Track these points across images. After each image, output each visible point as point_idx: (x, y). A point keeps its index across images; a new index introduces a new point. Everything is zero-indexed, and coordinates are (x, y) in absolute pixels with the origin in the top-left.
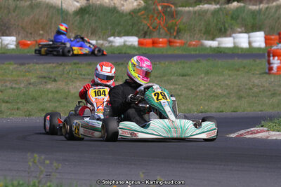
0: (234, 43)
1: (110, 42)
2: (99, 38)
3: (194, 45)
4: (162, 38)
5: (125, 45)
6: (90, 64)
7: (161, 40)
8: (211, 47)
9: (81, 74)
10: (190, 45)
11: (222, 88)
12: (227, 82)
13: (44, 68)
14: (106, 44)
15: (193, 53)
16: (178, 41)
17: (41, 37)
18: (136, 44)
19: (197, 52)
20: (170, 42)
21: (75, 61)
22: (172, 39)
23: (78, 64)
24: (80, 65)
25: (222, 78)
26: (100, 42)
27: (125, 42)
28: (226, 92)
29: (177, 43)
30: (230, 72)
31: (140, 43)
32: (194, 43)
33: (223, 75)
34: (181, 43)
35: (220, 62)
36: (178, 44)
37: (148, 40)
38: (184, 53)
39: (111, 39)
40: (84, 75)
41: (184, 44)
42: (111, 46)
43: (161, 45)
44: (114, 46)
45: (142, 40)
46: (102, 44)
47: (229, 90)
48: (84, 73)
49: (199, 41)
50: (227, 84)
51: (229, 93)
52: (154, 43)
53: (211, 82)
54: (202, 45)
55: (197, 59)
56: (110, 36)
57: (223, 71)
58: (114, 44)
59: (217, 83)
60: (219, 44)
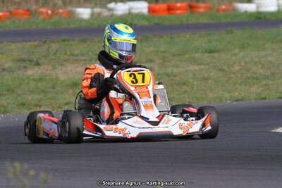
0: (278, 6)
1: (110, 10)
2: (96, 5)
3: (223, 10)
4: (181, 2)
5: (130, 13)
6: (84, 41)
7: (179, 5)
8: (246, 12)
9: (73, 55)
10: (218, 10)
11: (263, 67)
12: (269, 59)
13: (22, 48)
14: (105, 13)
15: (223, 20)
16: (202, 5)
17: (16, 6)
18: (145, 11)
19: (229, 20)
20: (191, 7)
21: (64, 37)
22: (194, 4)
23: (68, 40)
24: (70, 43)
25: (263, 53)
26: (97, 10)
27: (130, 9)
28: (269, 73)
29: (200, 7)
30: (274, 46)
31: (150, 10)
32: (224, 7)
33: (265, 50)
34: (206, 8)
35: (260, 32)
36: (202, 10)
37: (162, 6)
38: (211, 21)
39: (112, 5)
40: (77, 56)
41: (209, 9)
42: (112, 15)
43: (178, 12)
44: (116, 15)
45: (153, 5)
46: (100, 14)
47: (273, 68)
48: (76, 52)
49: (231, 4)
50: (270, 61)
51: (273, 74)
52: (170, 9)
53: (248, 60)
54: (235, 9)
55: (229, 29)
56: (110, 2)
57: (264, 45)
58: (115, 13)
59: (257, 60)
60: (258, 8)
